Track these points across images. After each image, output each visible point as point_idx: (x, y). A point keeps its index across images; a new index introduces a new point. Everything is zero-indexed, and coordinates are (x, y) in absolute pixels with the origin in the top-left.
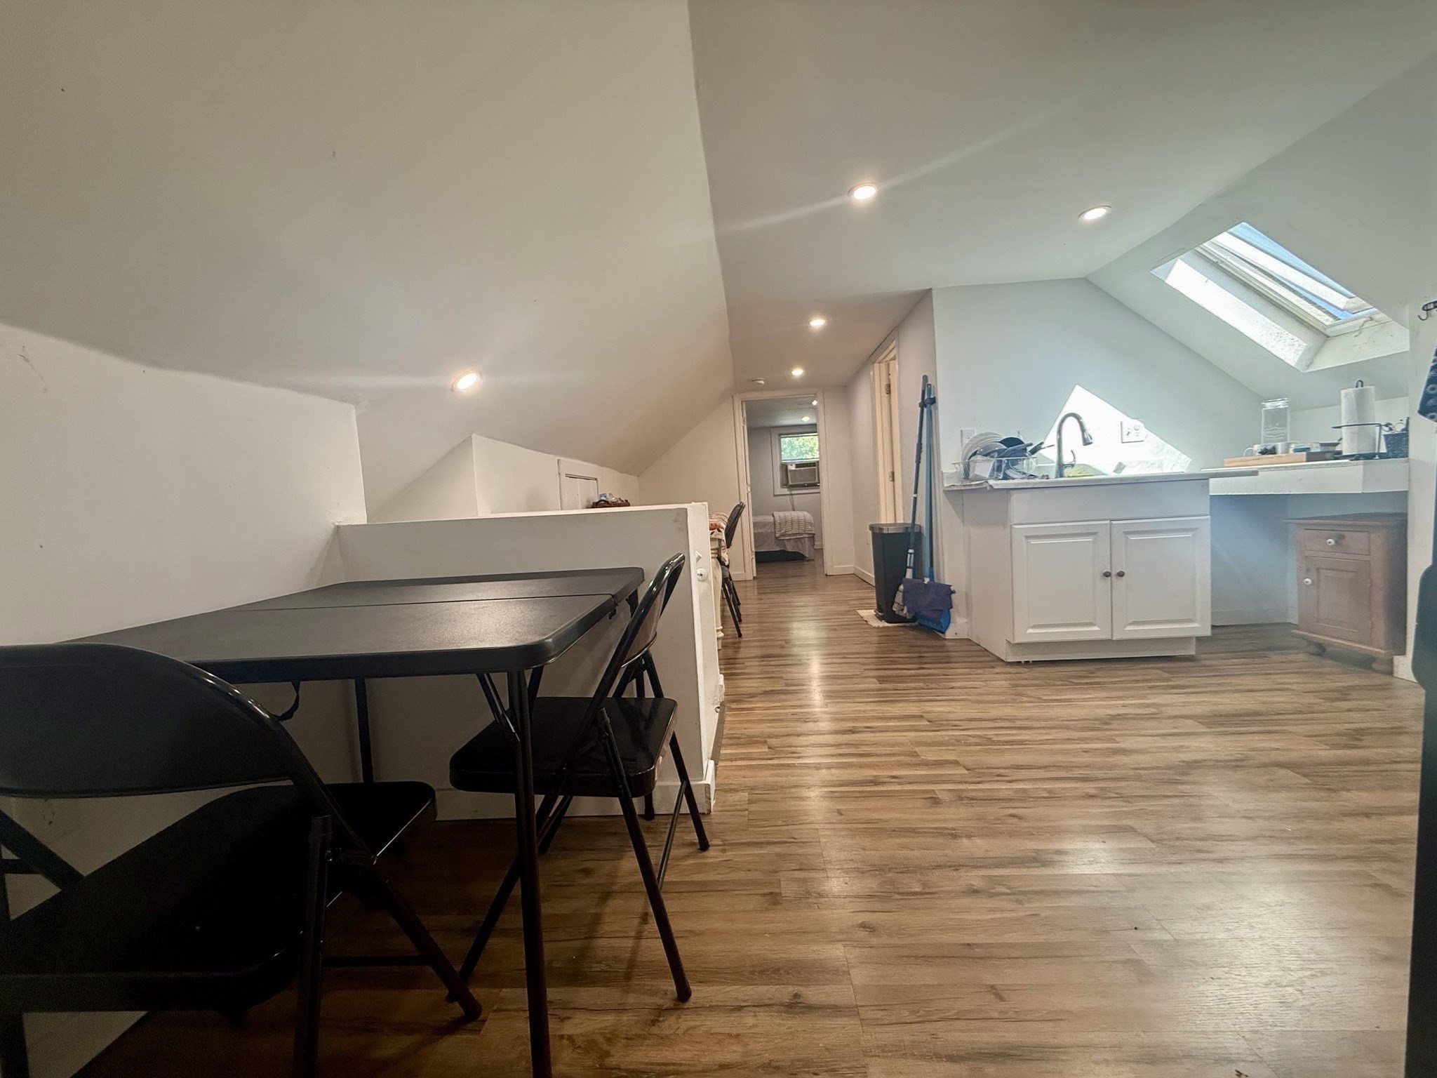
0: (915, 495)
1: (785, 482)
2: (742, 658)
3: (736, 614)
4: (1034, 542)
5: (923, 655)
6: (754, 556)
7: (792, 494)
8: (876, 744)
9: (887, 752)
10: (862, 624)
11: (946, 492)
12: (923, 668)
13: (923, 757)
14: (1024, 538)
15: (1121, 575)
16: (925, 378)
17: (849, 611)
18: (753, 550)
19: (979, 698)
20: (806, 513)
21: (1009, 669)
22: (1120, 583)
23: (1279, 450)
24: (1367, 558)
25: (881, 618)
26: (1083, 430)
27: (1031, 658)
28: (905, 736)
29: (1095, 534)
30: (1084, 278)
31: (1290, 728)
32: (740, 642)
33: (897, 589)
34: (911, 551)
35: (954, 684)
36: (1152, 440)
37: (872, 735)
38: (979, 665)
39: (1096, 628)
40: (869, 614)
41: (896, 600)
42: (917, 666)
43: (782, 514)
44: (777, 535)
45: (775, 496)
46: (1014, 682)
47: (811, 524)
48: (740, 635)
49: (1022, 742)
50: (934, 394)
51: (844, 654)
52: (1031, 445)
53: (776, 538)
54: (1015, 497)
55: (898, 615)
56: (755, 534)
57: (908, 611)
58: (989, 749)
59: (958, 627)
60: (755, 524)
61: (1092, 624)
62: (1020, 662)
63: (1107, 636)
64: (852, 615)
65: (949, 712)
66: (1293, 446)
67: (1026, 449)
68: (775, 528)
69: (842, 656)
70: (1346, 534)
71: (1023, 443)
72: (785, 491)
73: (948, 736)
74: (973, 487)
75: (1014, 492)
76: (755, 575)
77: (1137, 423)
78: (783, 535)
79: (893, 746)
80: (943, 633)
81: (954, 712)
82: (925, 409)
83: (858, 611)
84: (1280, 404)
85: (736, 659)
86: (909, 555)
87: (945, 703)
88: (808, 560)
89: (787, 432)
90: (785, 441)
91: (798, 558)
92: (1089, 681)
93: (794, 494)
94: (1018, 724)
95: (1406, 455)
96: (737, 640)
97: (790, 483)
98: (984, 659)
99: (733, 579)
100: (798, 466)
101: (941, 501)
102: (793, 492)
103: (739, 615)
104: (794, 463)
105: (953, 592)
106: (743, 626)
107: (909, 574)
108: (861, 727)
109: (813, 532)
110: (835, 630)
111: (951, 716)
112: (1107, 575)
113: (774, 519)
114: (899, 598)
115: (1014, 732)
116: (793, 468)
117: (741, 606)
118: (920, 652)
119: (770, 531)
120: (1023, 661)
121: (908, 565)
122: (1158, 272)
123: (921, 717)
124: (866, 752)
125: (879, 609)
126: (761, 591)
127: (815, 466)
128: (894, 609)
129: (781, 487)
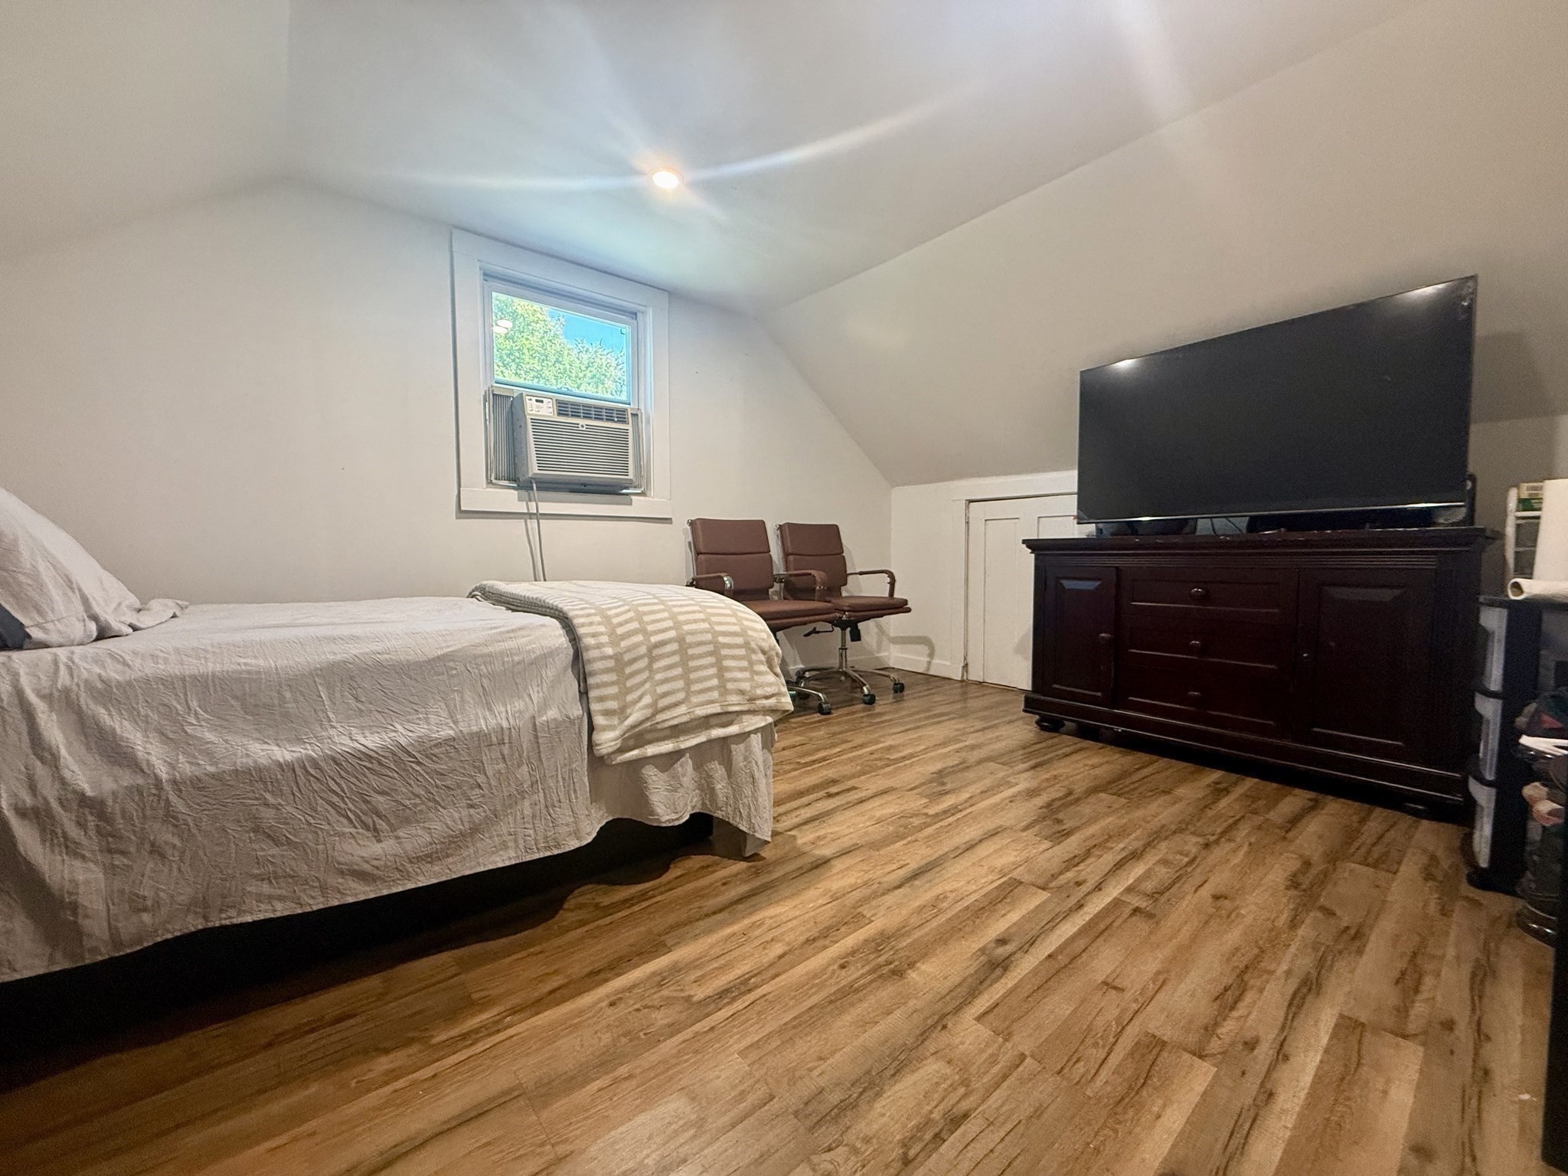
1: (503, 467)
7: (539, 516)
45: (462, 513)
68: (584, 694)
72: (508, 499)
93: (545, 516)
97: (534, 469)
100: (563, 408)
102: (546, 508)
104: (548, 394)
116: (546, 410)
127: (623, 421)
129: (489, 482)
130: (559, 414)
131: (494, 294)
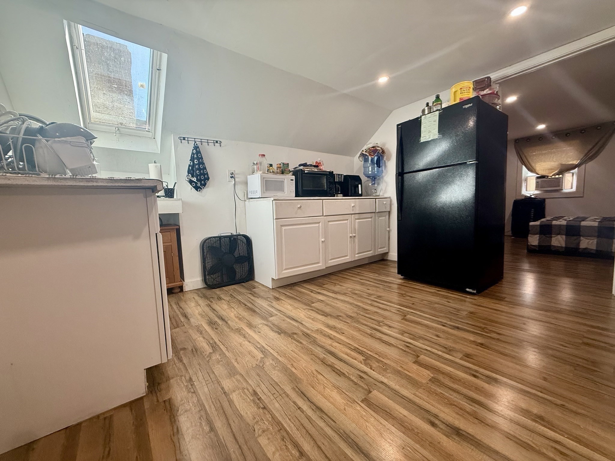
24: (170, 244)
79: (439, 394)
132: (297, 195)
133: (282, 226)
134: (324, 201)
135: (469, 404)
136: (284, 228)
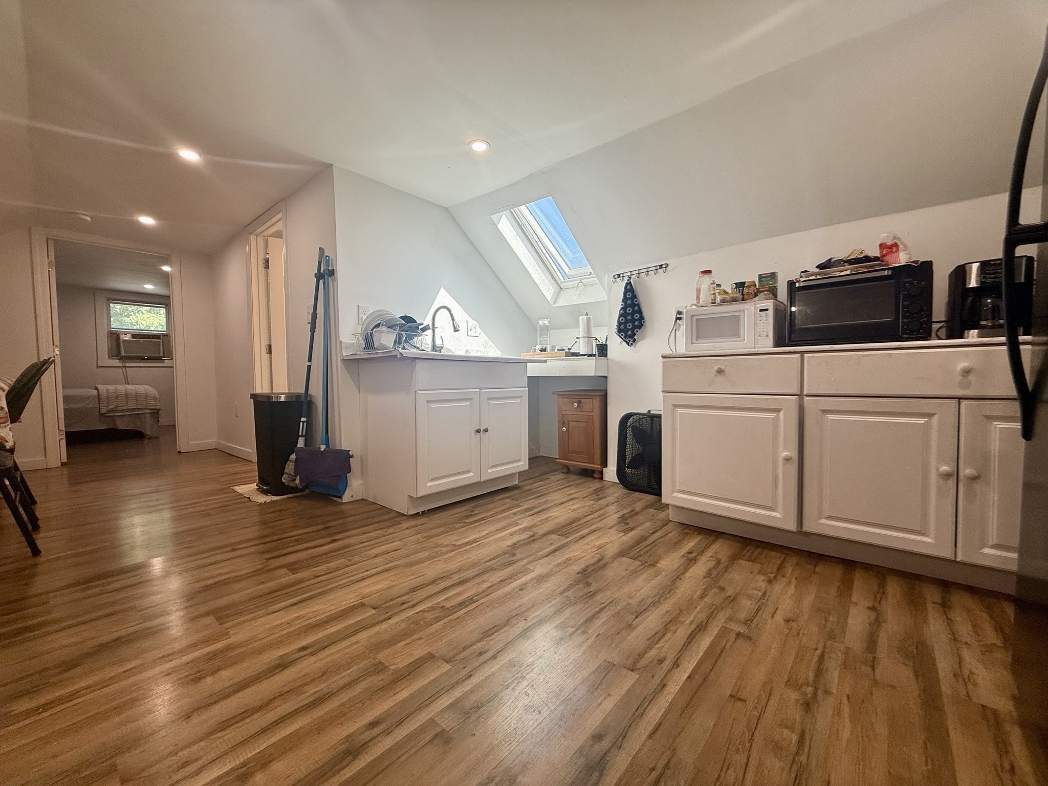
0: (309, 364)
1: (115, 353)
2: (42, 594)
3: (26, 519)
4: (433, 406)
5: (329, 525)
6: (64, 437)
7: (125, 367)
8: (325, 673)
9: (345, 681)
10: (244, 502)
11: (345, 361)
12: (335, 541)
13: (393, 667)
14: (426, 403)
15: (486, 430)
16: (321, 250)
17: (221, 490)
18: (62, 427)
19: (407, 560)
20: (147, 387)
21: (413, 522)
22: (485, 437)
23: (549, 349)
24: (591, 414)
25: (265, 492)
26: (453, 320)
27: (426, 508)
28: (357, 642)
29: (471, 399)
30: (447, 208)
31: (599, 525)
32: (35, 565)
33: (288, 459)
34: (303, 419)
35: (376, 551)
36: (483, 337)
37: (313, 659)
38: (387, 524)
39: (471, 474)
40: (249, 489)
41: (286, 471)
42: (328, 540)
43: (111, 388)
44: (103, 411)
45: (100, 366)
46: (426, 534)
47: (155, 399)
48: (36, 552)
49: (471, 600)
50: (332, 266)
51: (231, 544)
52: (422, 324)
53: (101, 415)
54: (420, 365)
55: (288, 485)
56: (65, 410)
57: (301, 480)
58: (450, 620)
59: (355, 488)
60: (66, 399)
61: (469, 472)
62: (419, 513)
63: (477, 480)
64: (227, 493)
65: (389, 588)
66: (557, 348)
67: (418, 327)
68: (99, 403)
69: (230, 548)
70: (583, 400)
71: (416, 322)
72: (116, 362)
73: (403, 621)
74: (380, 355)
75: (419, 361)
76: (65, 460)
77: (475, 323)
78: (112, 411)
79: (348, 666)
80: (341, 497)
81: (394, 586)
82: (321, 282)
83: (234, 488)
84: (546, 322)
85: (24, 599)
86: (301, 423)
87: (378, 578)
88: (150, 438)
89: (121, 298)
90: (116, 308)
91: (136, 436)
92: (476, 519)
93: (128, 367)
94: (456, 578)
95: (606, 356)
96: (30, 562)
97: (123, 354)
98: (386, 517)
99: (21, 469)
100: (134, 336)
101: (339, 372)
102: (127, 365)
103: (34, 519)
104: (128, 333)
105: (352, 456)
106: (41, 538)
107: (301, 443)
108: (292, 653)
109: (158, 407)
110: (209, 515)
111: (395, 592)
112: (478, 431)
113: (98, 394)
114: (290, 468)
115: (458, 590)
116: (128, 337)
117: (38, 505)
118: (324, 523)
119: (91, 406)
120: (420, 511)
121: (300, 434)
122: (494, 217)
123: (362, 605)
124: (316, 696)
125: (262, 480)
126: (75, 480)
127: (160, 339)
128: (283, 480)
129: (109, 358)
130: (133, 338)
131: (111, 305)
132: (779, 342)
133: (675, 406)
134: (806, 355)
135: (316, 692)
136: (680, 411)
